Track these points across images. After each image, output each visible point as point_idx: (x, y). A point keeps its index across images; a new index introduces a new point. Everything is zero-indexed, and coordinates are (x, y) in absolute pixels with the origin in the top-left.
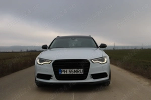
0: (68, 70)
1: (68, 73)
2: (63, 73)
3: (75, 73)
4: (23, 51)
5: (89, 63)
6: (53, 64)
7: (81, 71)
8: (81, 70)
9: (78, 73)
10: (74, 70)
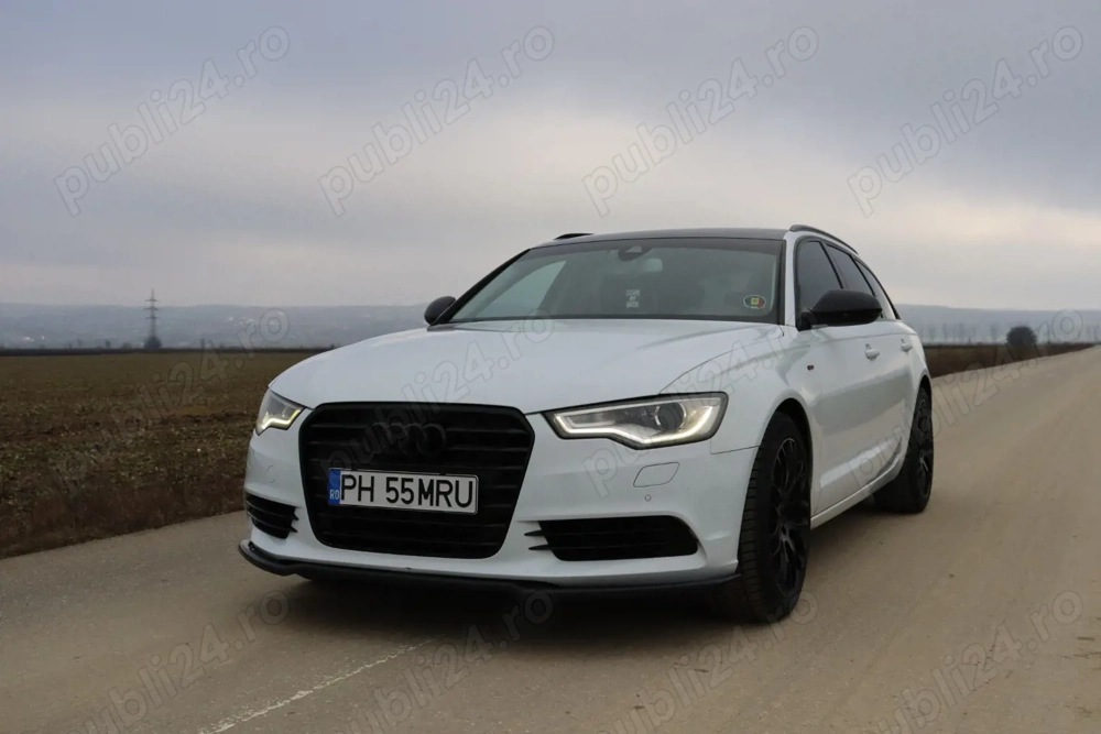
0: (380, 478)
1: (381, 500)
2: (350, 499)
3: (426, 506)
5: (527, 438)
7: (461, 494)
8: (464, 482)
9: (443, 507)
10: (416, 480)
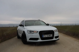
0: (46, 35)
1: (46, 37)
2: (44, 37)
4: (15, 26)
5: (54, 32)
6: (39, 33)
7: (51, 35)
10: (48, 35)
